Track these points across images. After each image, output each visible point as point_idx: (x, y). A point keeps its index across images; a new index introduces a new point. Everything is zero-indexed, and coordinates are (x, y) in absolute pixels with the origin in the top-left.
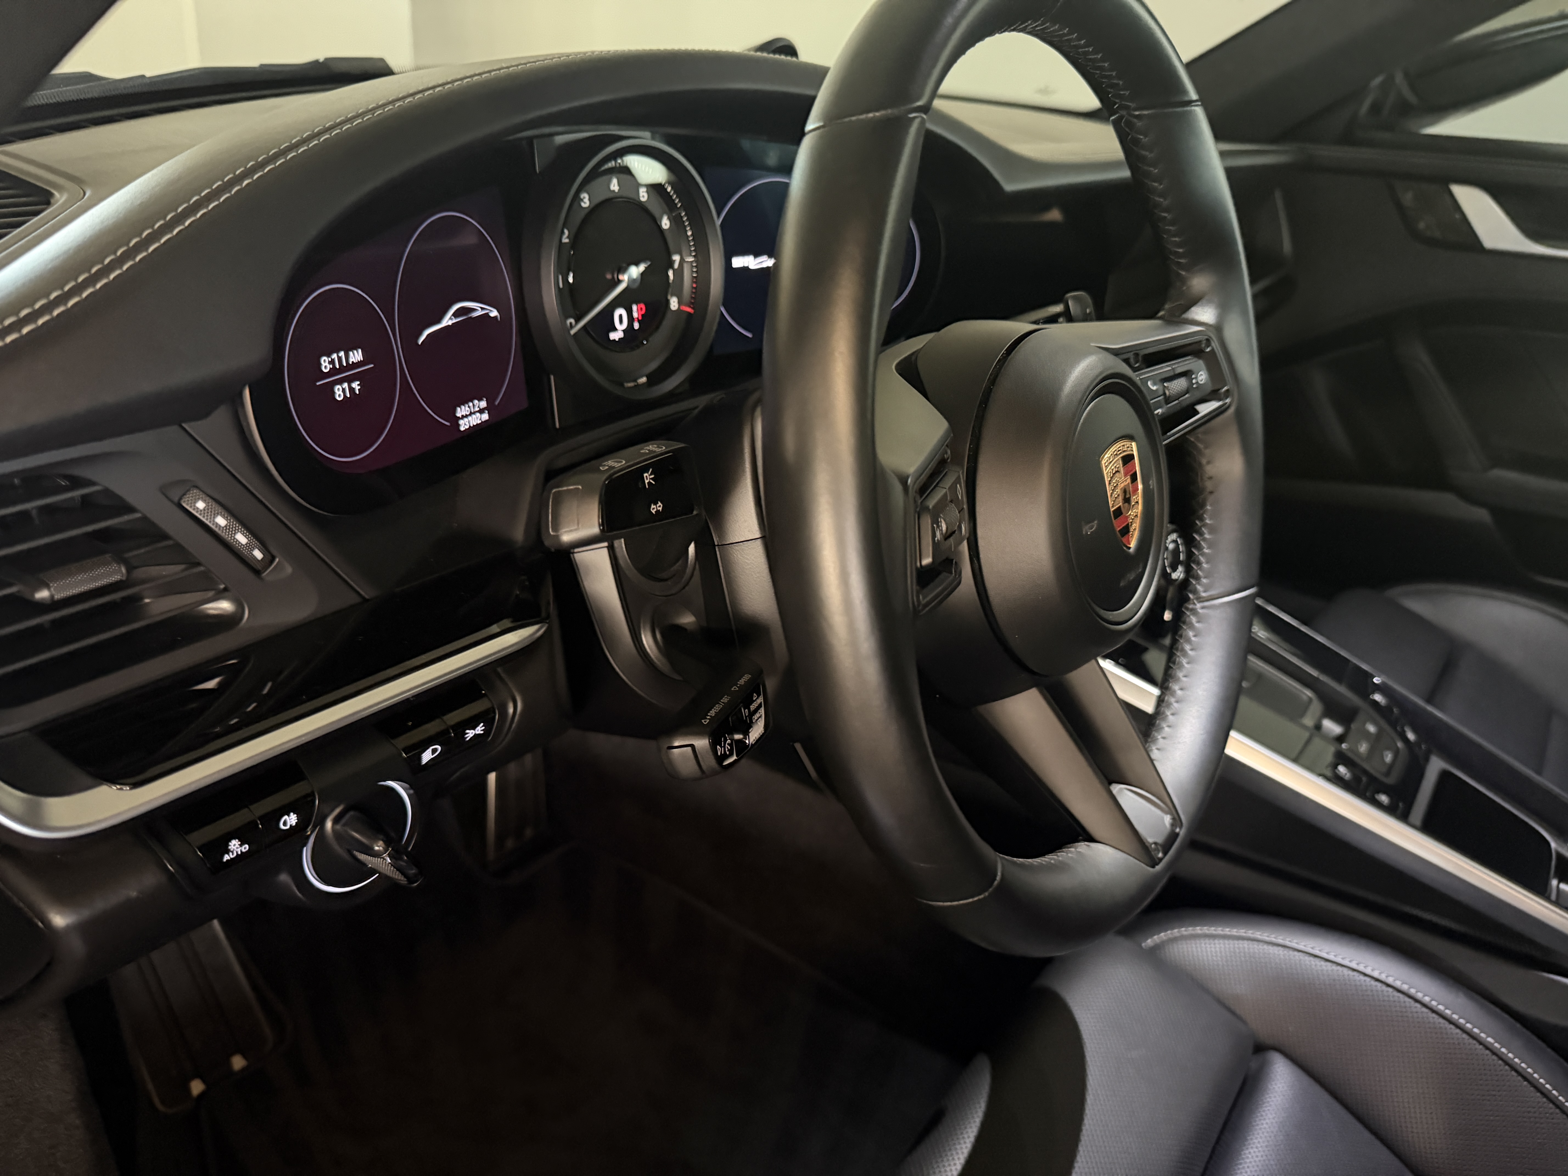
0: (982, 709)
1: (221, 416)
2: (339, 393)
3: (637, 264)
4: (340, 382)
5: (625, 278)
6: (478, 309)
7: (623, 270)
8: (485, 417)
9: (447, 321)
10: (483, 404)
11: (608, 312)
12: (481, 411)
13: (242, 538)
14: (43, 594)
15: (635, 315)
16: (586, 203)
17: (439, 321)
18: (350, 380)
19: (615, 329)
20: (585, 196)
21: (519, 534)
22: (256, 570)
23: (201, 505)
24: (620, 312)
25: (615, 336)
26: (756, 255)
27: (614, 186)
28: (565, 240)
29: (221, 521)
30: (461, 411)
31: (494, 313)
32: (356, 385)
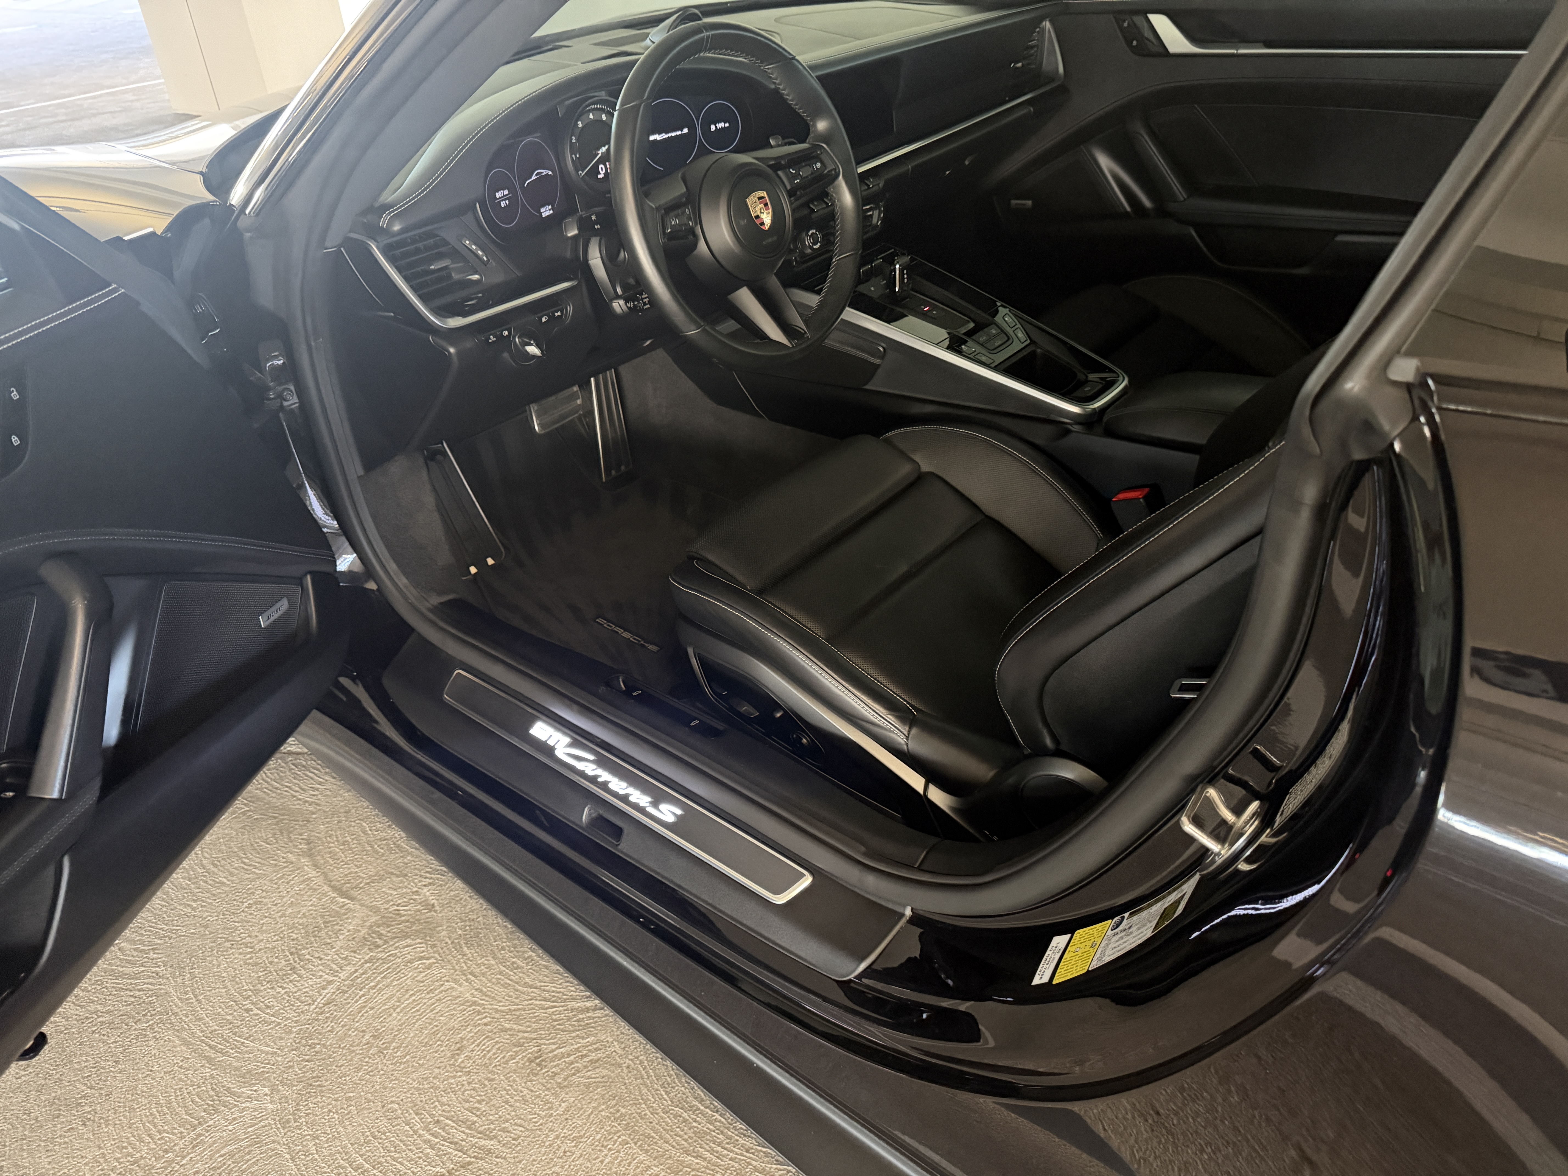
0: (731, 297)
1: (470, 215)
2: (503, 204)
3: (604, 146)
4: (502, 201)
5: (600, 152)
6: (544, 172)
7: (598, 149)
8: (551, 212)
9: (534, 178)
10: (550, 207)
11: (596, 166)
12: (550, 210)
13: (480, 253)
14: (432, 267)
15: (608, 166)
16: (580, 124)
17: (531, 178)
18: (505, 200)
19: (600, 174)
20: (580, 123)
21: (568, 255)
22: (485, 264)
23: (468, 242)
24: (601, 166)
25: (600, 176)
26: (659, 134)
27: (591, 116)
28: (574, 141)
29: (474, 247)
30: (542, 210)
31: (550, 173)
32: (507, 202)
